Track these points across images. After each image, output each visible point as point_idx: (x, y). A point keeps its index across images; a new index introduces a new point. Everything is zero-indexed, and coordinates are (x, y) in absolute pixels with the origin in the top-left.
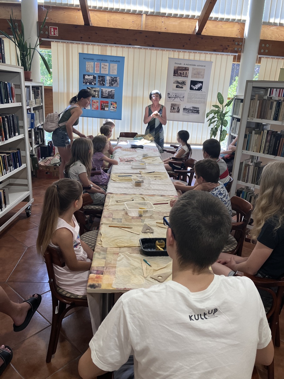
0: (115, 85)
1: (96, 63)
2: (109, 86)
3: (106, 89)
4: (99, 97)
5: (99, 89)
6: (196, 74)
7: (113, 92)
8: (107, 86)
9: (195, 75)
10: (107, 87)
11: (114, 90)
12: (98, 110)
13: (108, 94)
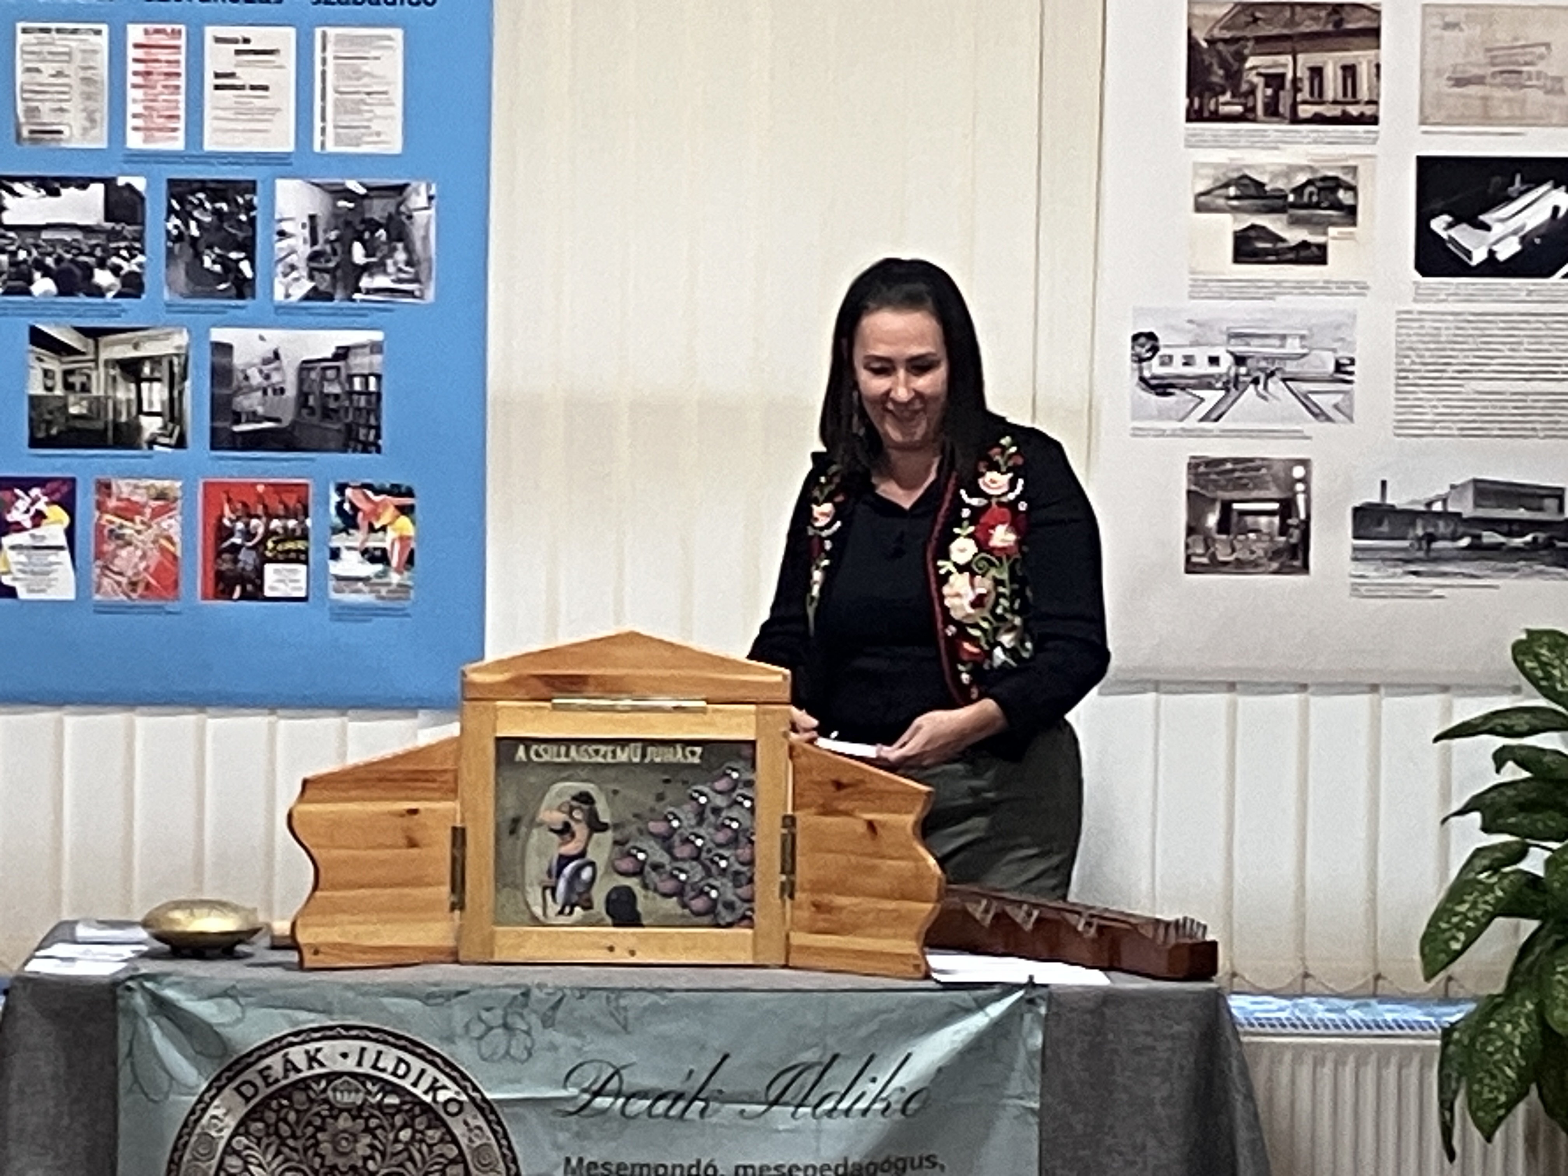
0: (382, 281)
1: (135, 33)
2: (314, 295)
3: (275, 338)
4: (181, 443)
5: (181, 339)
6: (1480, 80)
7: (360, 362)
8: (279, 295)
9: (1472, 90)
10: (280, 309)
11: (375, 348)
12: (171, 606)
13: (303, 397)
